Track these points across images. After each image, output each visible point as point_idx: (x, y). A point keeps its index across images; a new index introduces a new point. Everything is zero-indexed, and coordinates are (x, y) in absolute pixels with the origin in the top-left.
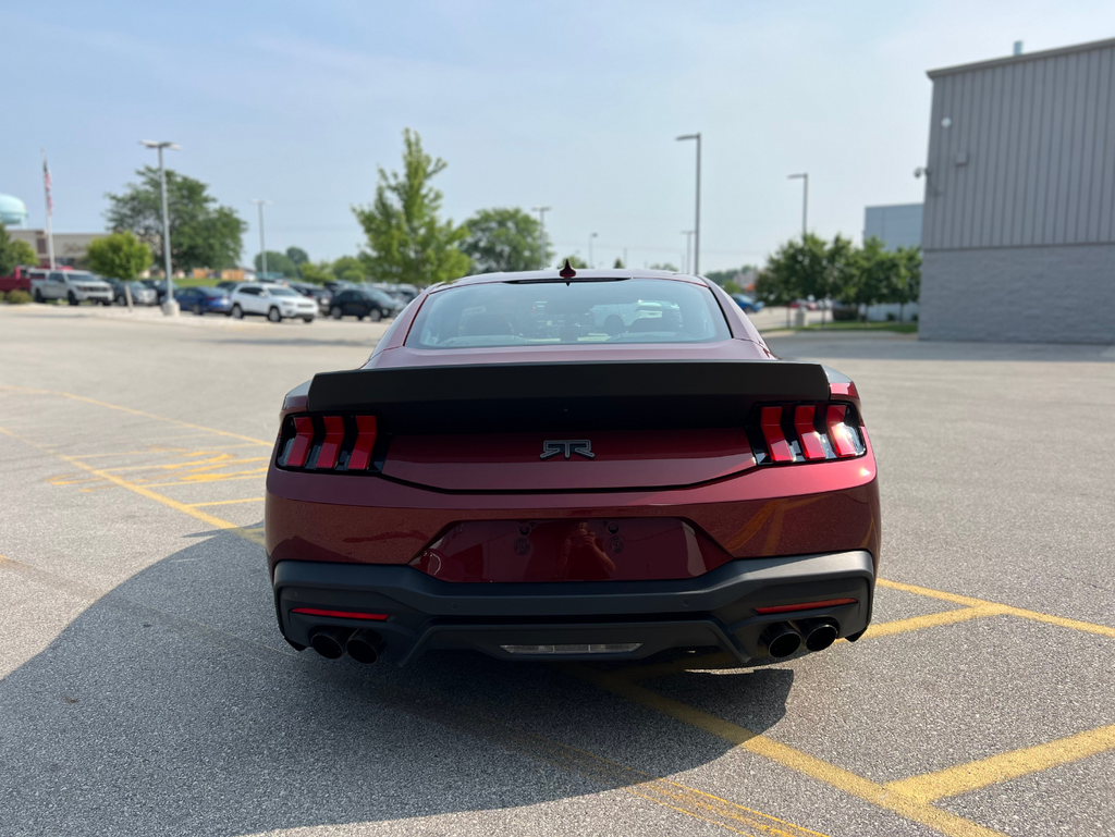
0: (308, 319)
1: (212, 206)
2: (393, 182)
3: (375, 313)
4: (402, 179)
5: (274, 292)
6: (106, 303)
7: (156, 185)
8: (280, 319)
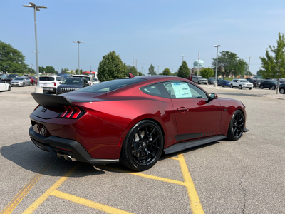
0: (250, 88)
1: (238, 59)
2: (273, 49)
3: (274, 87)
4: (276, 48)
5: (241, 81)
6: (206, 84)
7: (224, 55)
8: (242, 88)
